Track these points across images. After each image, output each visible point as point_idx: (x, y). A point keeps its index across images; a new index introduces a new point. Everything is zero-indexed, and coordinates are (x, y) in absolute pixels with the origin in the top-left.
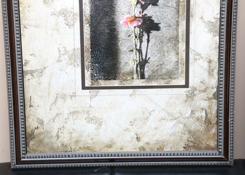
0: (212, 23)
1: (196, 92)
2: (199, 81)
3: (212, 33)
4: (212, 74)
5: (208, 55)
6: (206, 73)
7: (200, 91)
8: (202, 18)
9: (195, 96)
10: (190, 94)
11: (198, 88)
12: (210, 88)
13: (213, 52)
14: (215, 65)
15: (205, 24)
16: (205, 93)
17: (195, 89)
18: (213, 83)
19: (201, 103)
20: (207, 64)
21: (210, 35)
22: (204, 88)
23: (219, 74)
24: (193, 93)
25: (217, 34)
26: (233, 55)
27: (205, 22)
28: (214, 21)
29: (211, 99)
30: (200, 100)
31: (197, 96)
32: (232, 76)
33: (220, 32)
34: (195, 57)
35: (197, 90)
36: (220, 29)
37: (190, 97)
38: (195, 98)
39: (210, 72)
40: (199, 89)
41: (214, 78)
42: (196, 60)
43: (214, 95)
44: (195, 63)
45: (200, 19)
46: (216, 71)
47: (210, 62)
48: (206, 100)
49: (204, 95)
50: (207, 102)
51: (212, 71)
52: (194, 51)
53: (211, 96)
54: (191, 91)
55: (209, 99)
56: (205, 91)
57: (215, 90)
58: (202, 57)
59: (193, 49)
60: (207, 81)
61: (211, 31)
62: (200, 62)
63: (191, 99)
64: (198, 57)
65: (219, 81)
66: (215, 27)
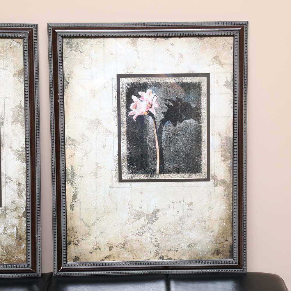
0: (20, 151)
1: (8, 211)
2: (10, 202)
3: (20, 160)
4: (22, 195)
5: (17, 178)
6: (16, 194)
7: (11, 210)
8: (11, 147)
9: (7, 215)
10: (2, 213)
11: (9, 207)
12: (20, 208)
13: (22, 176)
14: (23, 187)
15: (13, 152)
16: (16, 212)
17: (6, 208)
18: (22, 203)
19: (12, 221)
20: (17, 187)
21: (19, 162)
22: (15, 207)
23: (27, 195)
24: (5, 212)
25: (24, 161)
26: (38, 179)
27: (13, 150)
28: (21, 150)
29: (21, 217)
30: (11, 218)
31: (8, 215)
32: (38, 197)
33: (26, 159)
34: (6, 180)
35: (9, 209)
36: (26, 156)
37: (3, 215)
38: (7, 217)
39: (20, 194)
40: (11, 209)
41: (23, 199)
42: (7, 183)
43: (23, 214)
44: (6, 186)
45: (10, 149)
46: (24, 193)
47: (19, 184)
48: (17, 218)
49: (15, 214)
50: (18, 220)
51: (22, 192)
52: (6, 175)
53: (21, 214)
54: (3, 210)
55: (19, 217)
56: (15, 210)
57: (24, 209)
58: (12, 181)
59: (4, 173)
60: (17, 201)
61: (19, 158)
62: (11, 184)
63: (3, 217)
64: (9, 180)
65: (27, 201)
66: (22, 155)
